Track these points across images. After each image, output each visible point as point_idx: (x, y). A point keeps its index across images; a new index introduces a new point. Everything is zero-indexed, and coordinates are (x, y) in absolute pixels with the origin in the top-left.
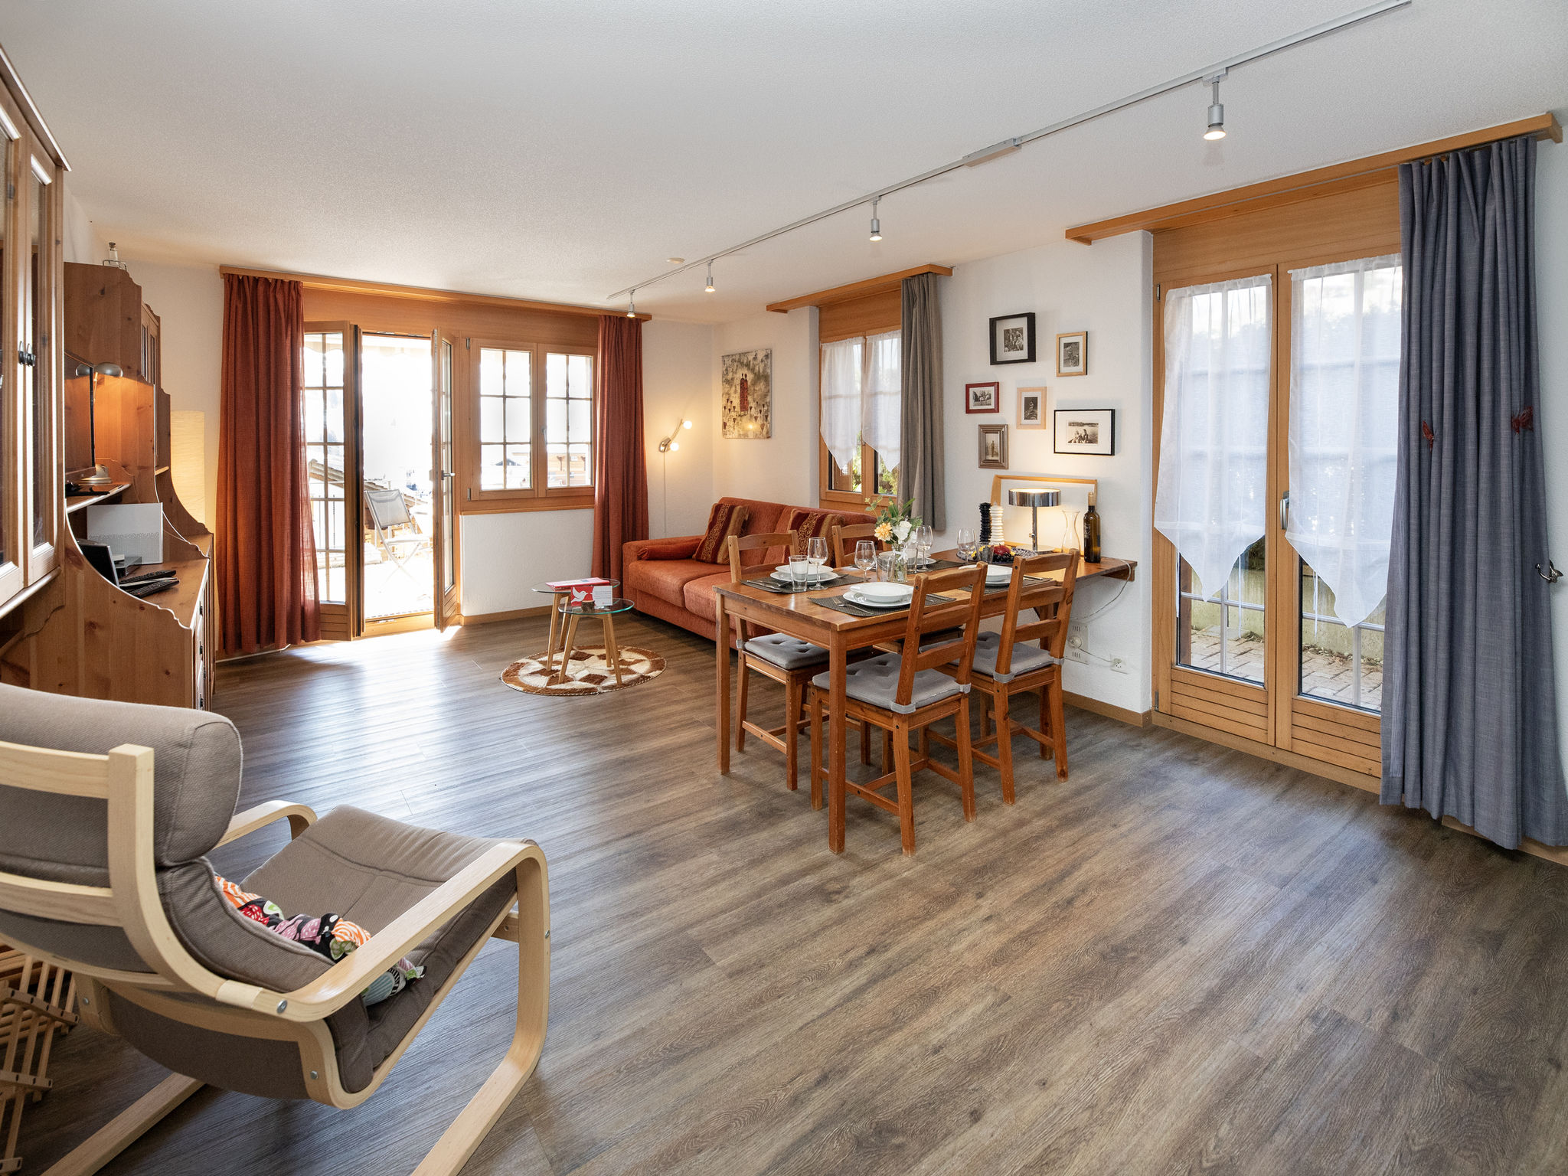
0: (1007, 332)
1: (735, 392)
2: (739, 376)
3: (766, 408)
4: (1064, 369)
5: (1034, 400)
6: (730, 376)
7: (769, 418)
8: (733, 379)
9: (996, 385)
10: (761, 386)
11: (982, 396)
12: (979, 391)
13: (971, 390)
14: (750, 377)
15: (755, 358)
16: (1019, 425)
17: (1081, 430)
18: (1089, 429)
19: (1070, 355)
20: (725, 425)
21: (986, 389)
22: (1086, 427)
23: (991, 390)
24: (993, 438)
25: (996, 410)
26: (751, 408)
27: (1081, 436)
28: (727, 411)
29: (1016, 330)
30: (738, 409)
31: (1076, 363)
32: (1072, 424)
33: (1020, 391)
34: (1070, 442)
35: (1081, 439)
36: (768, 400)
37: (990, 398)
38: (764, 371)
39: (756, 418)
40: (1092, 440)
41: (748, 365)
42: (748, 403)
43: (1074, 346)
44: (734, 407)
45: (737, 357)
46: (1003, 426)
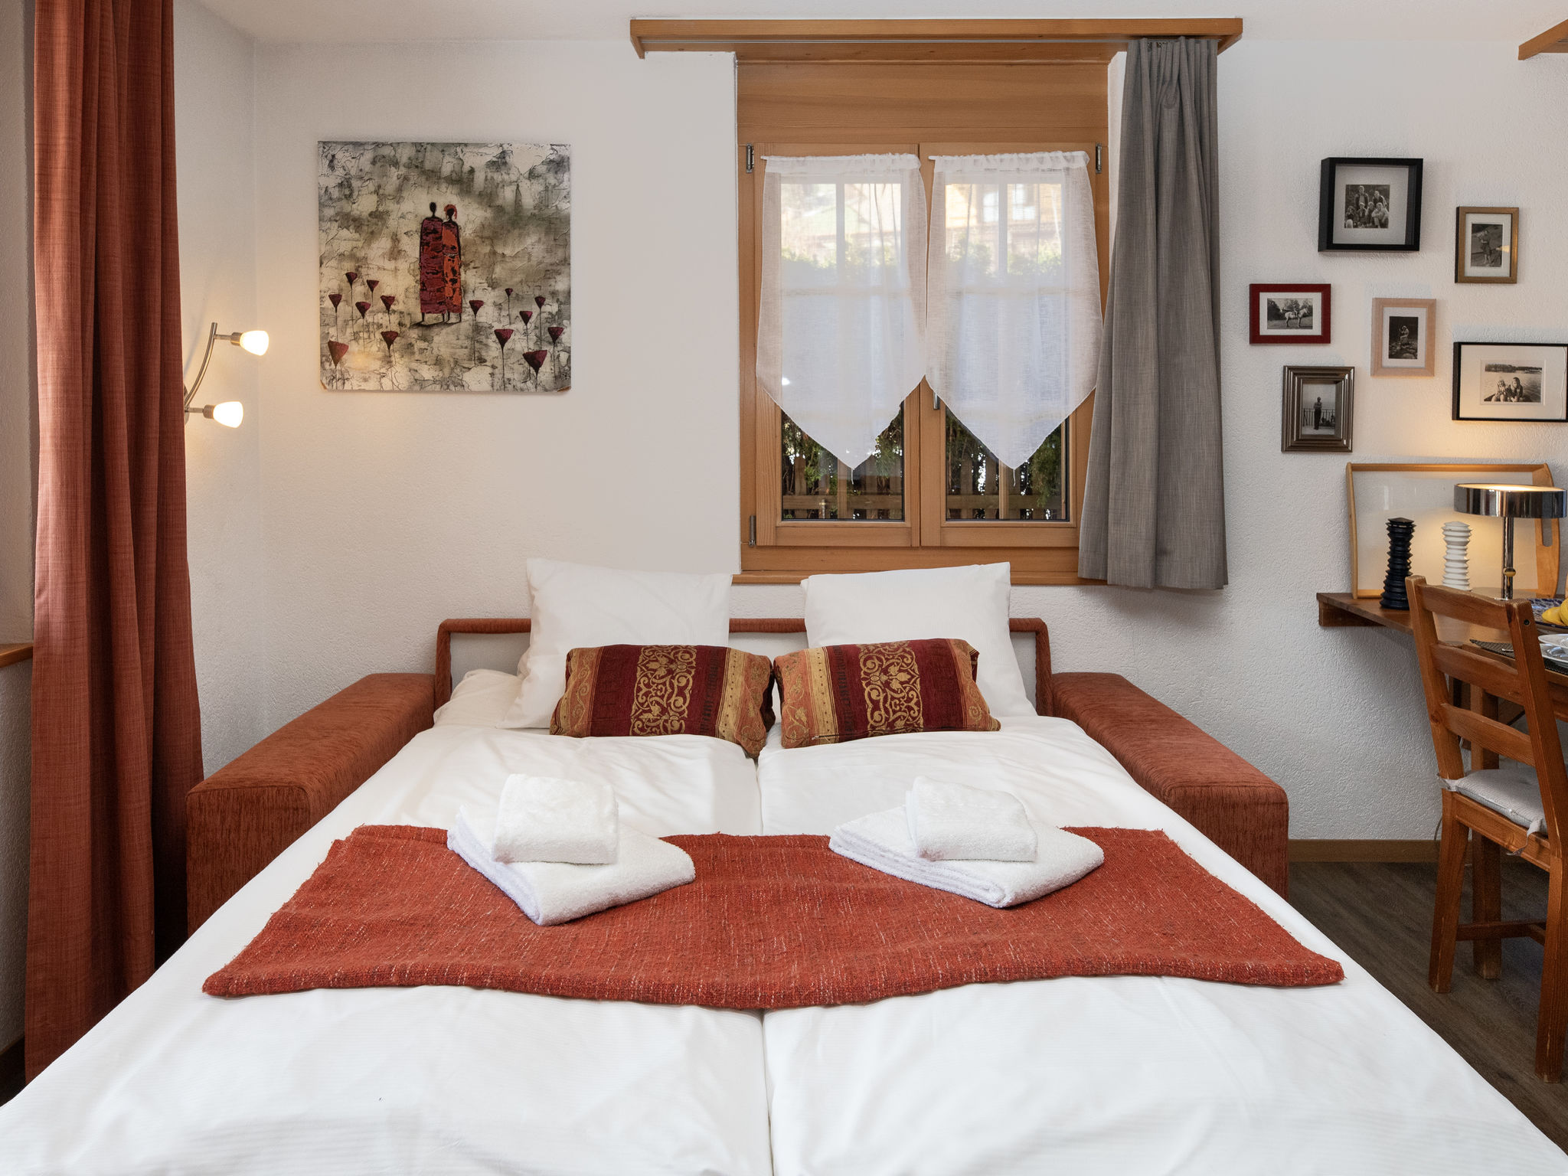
0: (1352, 189)
1: (395, 253)
2: (416, 205)
3: (551, 307)
4: (1471, 271)
5: (1412, 323)
6: (365, 204)
7: (564, 337)
8: (378, 216)
9: (1325, 290)
10: (532, 245)
11: (1290, 309)
12: (1281, 299)
13: (1264, 298)
14: (470, 217)
15: (500, 162)
16: (1378, 369)
17: (1509, 379)
18: (1524, 378)
19: (1485, 246)
20: (335, 351)
21: (1300, 297)
22: (1519, 375)
23: (1316, 299)
24: (1320, 393)
25: (1325, 338)
26: (476, 306)
27: (1509, 390)
28: (346, 309)
29: (1375, 187)
30: (409, 303)
31: (1496, 261)
32: (1489, 368)
33: (1380, 304)
34: (1489, 399)
35: (1509, 394)
36: (560, 285)
37: (1310, 313)
38: (543, 203)
39: (503, 337)
40: (1530, 395)
41: (462, 181)
42: (463, 291)
43: (1492, 231)
44: (388, 301)
45: (405, 155)
46: (1347, 370)
